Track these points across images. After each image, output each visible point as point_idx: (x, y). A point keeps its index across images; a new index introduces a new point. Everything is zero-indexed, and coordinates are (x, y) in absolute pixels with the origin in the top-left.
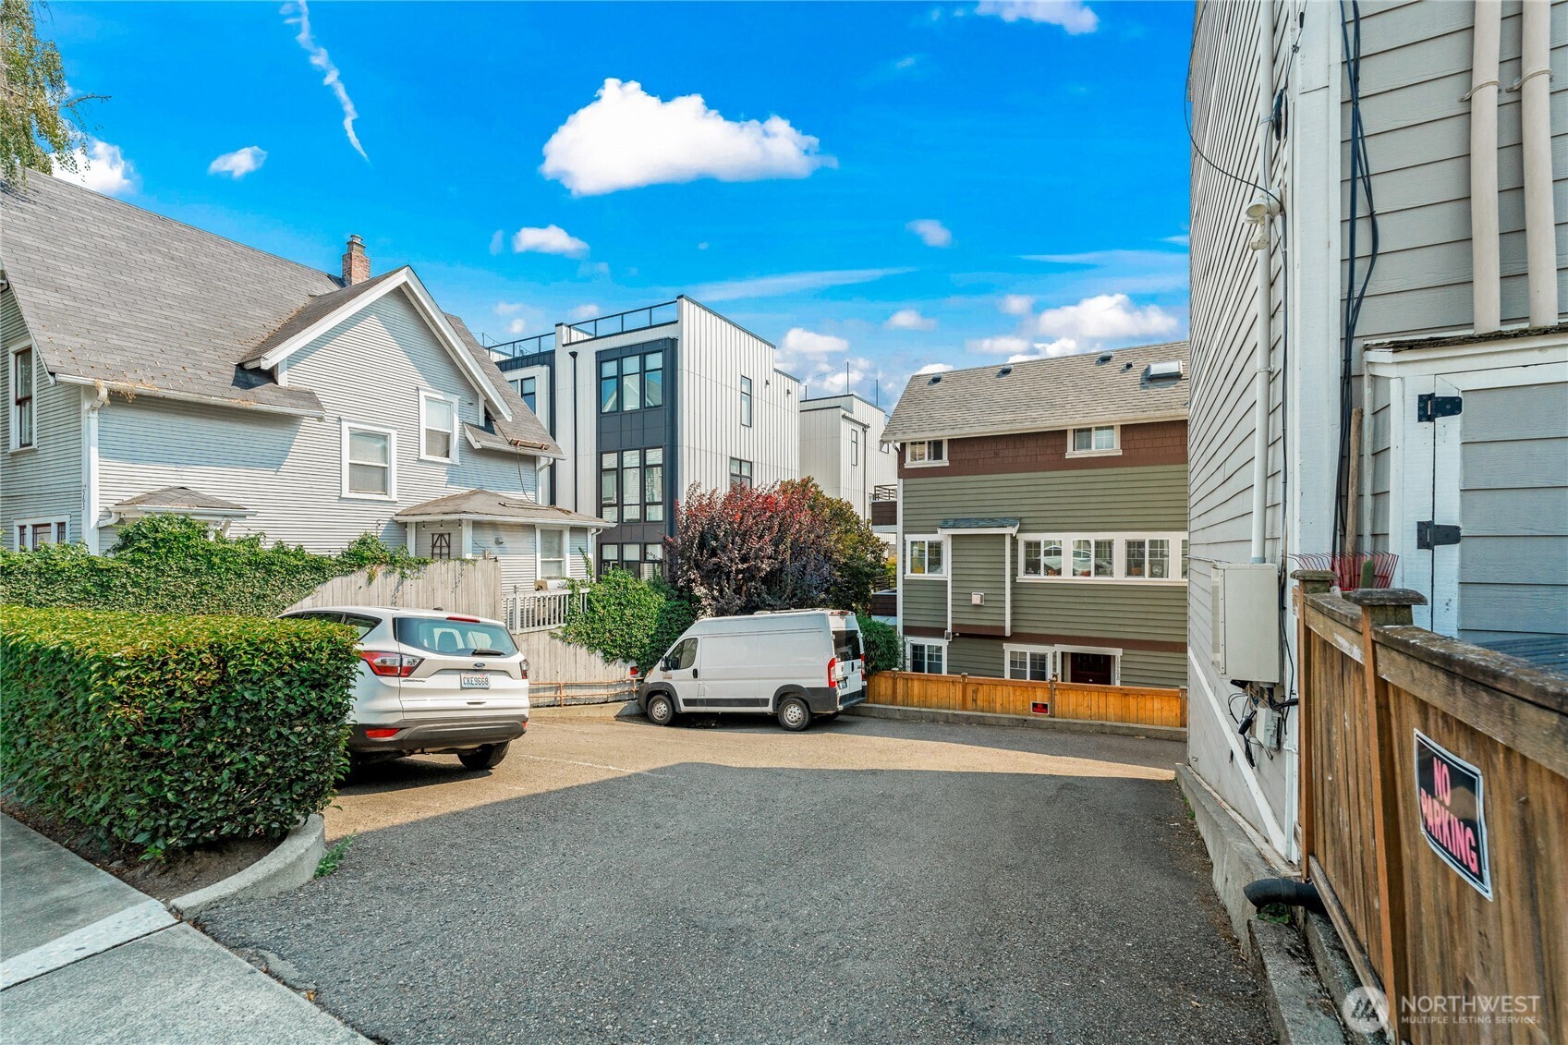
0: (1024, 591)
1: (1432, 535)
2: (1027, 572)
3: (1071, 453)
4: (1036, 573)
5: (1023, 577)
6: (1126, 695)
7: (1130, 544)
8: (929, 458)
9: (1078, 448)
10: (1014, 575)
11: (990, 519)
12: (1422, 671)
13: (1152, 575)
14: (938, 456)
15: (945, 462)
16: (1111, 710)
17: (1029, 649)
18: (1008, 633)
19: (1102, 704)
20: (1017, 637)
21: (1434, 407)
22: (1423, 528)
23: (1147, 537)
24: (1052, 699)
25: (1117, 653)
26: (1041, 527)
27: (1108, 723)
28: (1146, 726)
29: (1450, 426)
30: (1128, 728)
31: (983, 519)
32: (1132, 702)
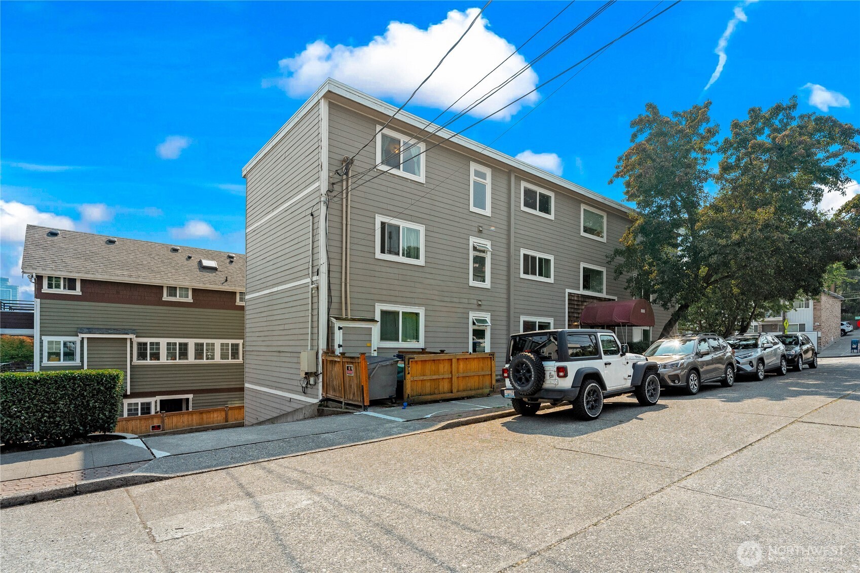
0: (136, 370)
1: (340, 346)
2: (138, 359)
3: (165, 298)
4: (144, 359)
5: (136, 362)
6: (201, 413)
7: (196, 344)
8: (64, 288)
9: (169, 296)
10: (131, 361)
11: (114, 329)
12: (348, 359)
13: (207, 359)
14: (73, 288)
15: (78, 292)
16: (194, 422)
17: (140, 401)
18: (129, 393)
19: (190, 419)
20: (134, 395)
21: (340, 328)
22: (339, 345)
23: (205, 341)
24: (163, 422)
25: (190, 396)
26: (147, 335)
27: (194, 427)
28: (211, 425)
29: (341, 330)
30: (204, 427)
31: (109, 329)
32: (204, 416)
